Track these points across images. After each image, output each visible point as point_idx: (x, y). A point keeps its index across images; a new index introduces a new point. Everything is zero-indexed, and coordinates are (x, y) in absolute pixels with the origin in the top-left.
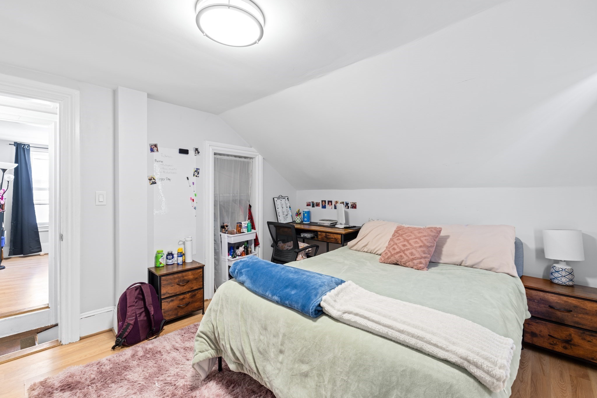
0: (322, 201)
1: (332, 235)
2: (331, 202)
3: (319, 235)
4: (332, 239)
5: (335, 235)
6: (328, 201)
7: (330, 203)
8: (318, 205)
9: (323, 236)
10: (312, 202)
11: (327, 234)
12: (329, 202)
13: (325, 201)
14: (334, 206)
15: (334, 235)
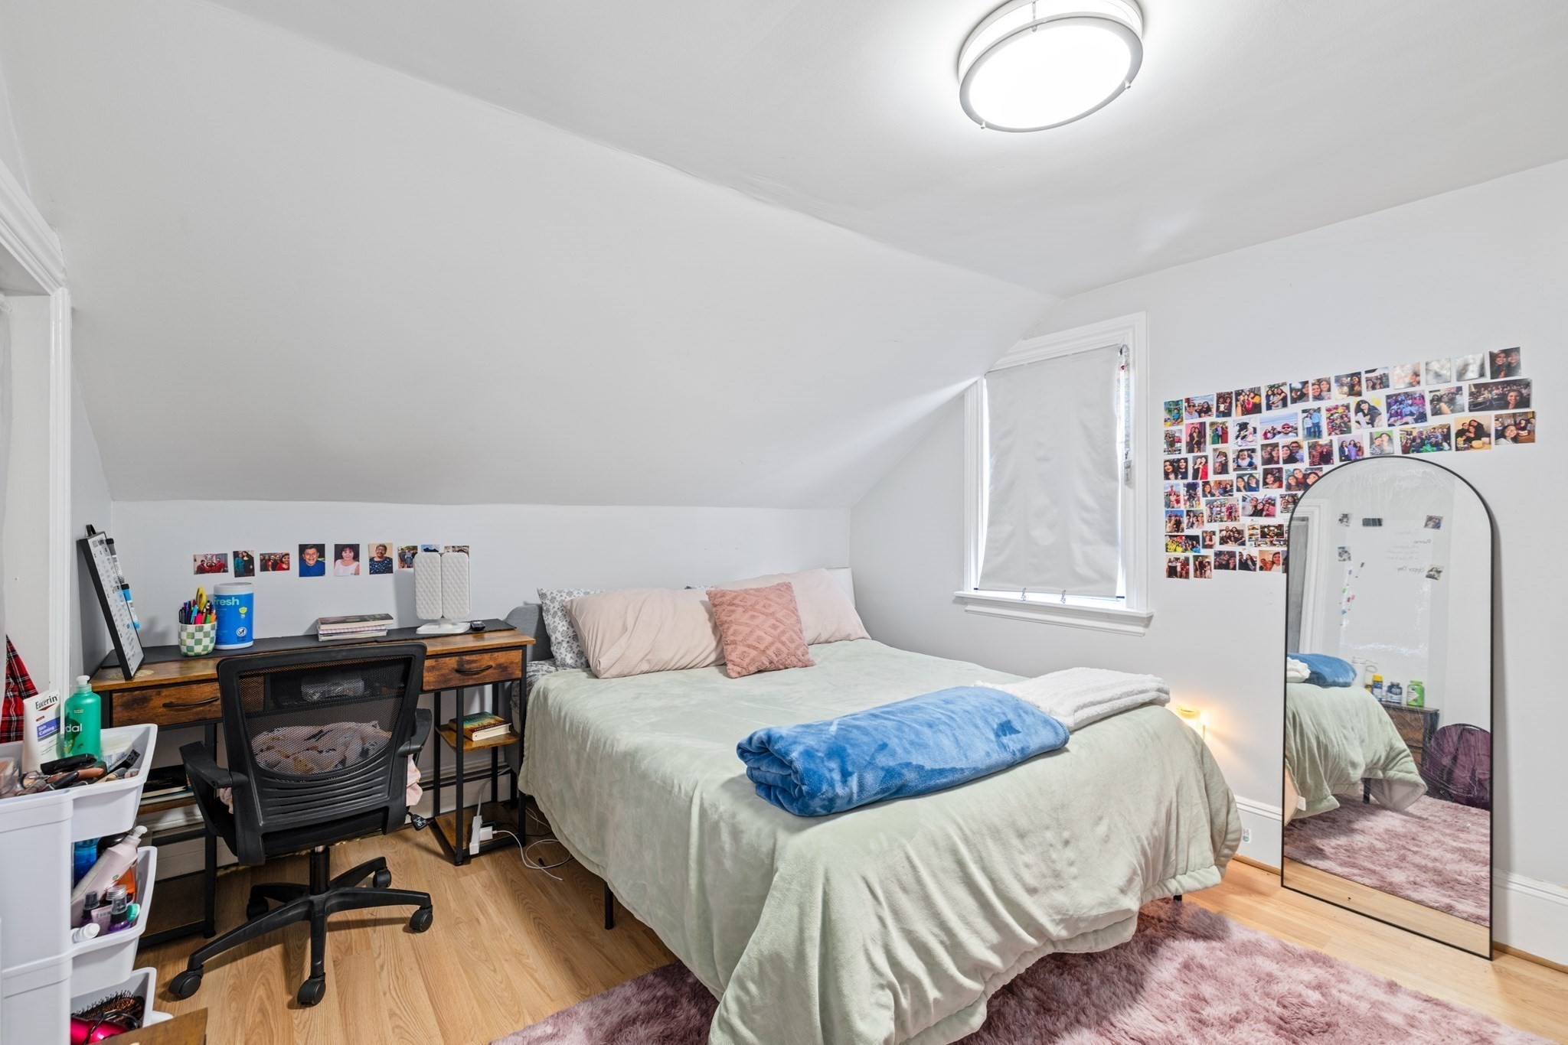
0: (303, 548)
1: (486, 656)
2: (355, 549)
3: (428, 671)
4: (490, 671)
5: (500, 654)
6: (337, 546)
7: (348, 554)
8: (274, 563)
9: (444, 671)
10: (236, 554)
11: (467, 658)
12: (339, 550)
13: (320, 549)
14: (368, 563)
15: (496, 654)
